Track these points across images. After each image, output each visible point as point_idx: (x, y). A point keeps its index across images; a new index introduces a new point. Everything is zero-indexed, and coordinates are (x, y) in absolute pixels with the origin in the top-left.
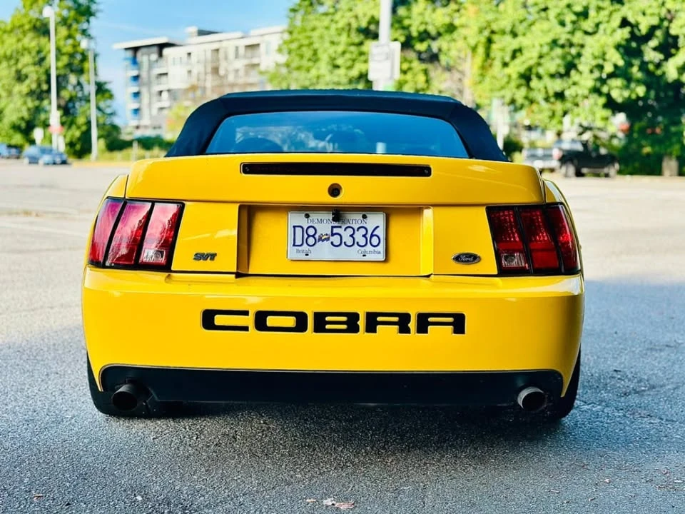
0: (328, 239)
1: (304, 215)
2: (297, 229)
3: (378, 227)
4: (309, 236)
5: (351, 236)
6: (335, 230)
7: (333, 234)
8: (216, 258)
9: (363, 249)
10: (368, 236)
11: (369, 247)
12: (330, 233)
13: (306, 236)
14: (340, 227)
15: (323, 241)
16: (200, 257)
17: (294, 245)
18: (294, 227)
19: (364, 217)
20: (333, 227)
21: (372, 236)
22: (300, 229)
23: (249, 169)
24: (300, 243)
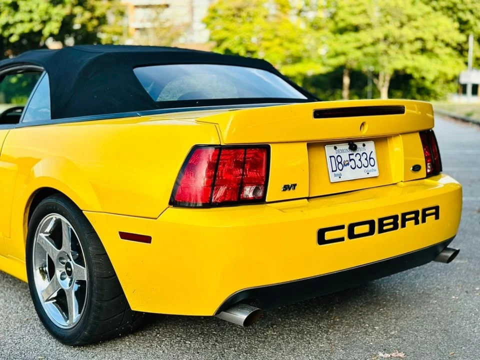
0: (348, 164)
1: (333, 147)
2: (332, 158)
3: (372, 152)
4: (339, 163)
5: (360, 160)
6: (352, 157)
7: (351, 160)
8: (296, 187)
9: (366, 169)
10: (368, 159)
11: (370, 168)
12: (348, 159)
13: (337, 163)
14: (353, 154)
15: (346, 166)
16: (286, 188)
17: (333, 171)
18: (330, 157)
19: (364, 145)
20: (350, 155)
21: (370, 158)
22: (333, 158)
23: (319, 114)
24: (335, 169)
